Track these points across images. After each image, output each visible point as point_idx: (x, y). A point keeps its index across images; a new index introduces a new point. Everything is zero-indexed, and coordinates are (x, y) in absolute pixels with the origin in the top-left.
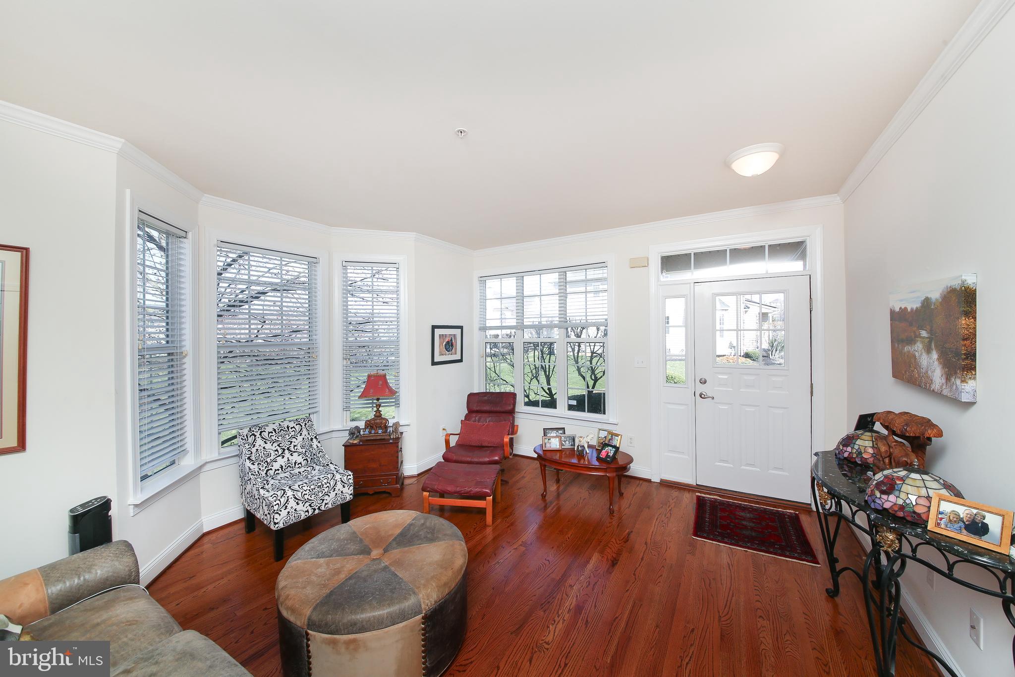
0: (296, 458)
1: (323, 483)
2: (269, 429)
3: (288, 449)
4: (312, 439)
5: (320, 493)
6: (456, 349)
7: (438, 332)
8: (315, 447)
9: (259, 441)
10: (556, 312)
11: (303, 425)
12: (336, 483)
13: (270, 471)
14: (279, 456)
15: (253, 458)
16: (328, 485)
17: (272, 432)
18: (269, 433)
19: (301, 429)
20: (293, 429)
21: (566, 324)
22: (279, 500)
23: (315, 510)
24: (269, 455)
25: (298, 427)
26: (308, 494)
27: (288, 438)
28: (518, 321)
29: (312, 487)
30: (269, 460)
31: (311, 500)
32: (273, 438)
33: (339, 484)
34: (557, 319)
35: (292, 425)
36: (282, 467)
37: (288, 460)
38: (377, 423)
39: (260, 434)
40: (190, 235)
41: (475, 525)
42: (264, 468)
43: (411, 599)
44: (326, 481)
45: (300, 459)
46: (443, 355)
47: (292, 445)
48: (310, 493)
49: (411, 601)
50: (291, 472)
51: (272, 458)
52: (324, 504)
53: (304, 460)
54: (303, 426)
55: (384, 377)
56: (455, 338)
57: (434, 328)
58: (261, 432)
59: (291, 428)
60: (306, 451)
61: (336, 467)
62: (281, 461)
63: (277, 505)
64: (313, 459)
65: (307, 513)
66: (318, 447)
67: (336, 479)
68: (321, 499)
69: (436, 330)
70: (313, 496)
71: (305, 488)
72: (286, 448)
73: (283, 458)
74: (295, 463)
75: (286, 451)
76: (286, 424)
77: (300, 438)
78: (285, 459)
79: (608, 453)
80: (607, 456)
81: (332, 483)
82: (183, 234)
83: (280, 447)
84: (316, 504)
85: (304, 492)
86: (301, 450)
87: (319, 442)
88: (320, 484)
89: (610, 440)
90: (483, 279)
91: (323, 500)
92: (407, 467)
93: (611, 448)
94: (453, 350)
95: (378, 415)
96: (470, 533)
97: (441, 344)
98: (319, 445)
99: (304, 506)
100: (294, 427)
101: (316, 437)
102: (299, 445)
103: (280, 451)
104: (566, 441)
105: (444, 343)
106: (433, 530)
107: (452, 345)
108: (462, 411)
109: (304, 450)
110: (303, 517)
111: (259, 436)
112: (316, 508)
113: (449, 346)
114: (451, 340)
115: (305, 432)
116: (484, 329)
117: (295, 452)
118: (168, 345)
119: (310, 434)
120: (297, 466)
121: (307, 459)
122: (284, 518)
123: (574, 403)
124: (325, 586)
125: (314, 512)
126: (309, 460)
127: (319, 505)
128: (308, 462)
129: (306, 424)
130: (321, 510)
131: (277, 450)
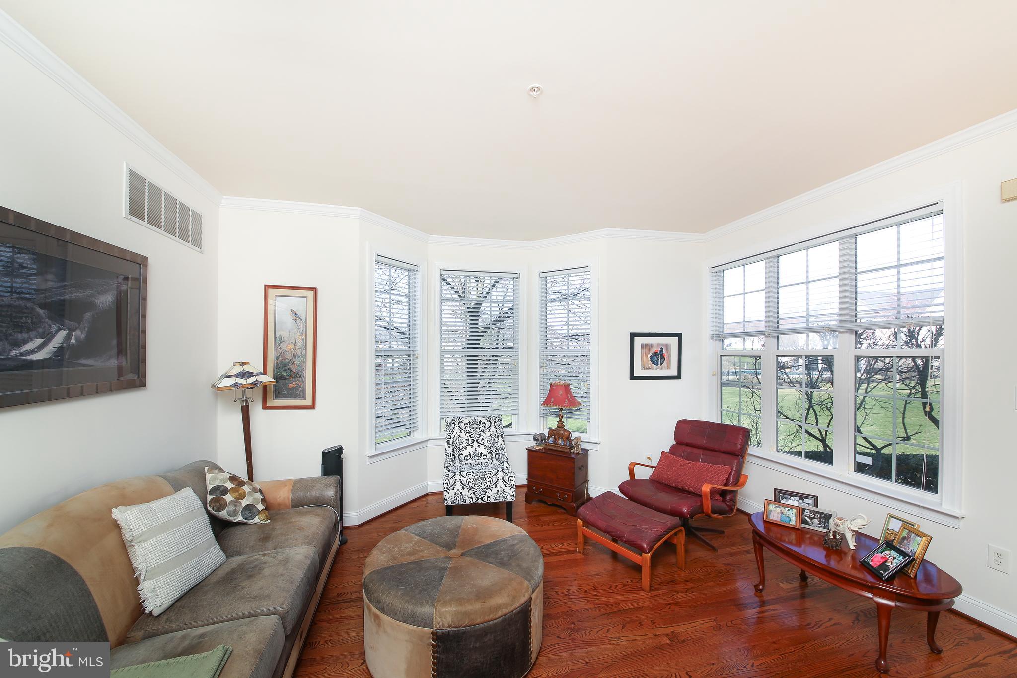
0: (481, 449)
1: (486, 477)
2: (466, 421)
3: (477, 440)
4: (498, 436)
5: (483, 485)
6: (669, 363)
7: (638, 341)
8: (499, 444)
9: (457, 430)
10: (835, 308)
11: (493, 422)
12: (498, 480)
13: (461, 456)
14: (469, 445)
15: (451, 442)
16: (490, 479)
17: (467, 424)
18: (465, 424)
19: (490, 426)
20: (484, 424)
21: (855, 324)
22: (449, 480)
23: (478, 499)
24: (462, 443)
25: (488, 424)
26: (472, 482)
27: (478, 431)
28: (768, 324)
29: (476, 477)
30: (461, 446)
31: (474, 489)
32: (467, 429)
33: (501, 481)
34: (836, 317)
35: (484, 420)
36: (470, 455)
37: (476, 450)
38: (560, 433)
39: (459, 424)
40: (420, 268)
41: (630, 581)
42: (457, 452)
43: (425, 607)
44: (488, 475)
45: (485, 452)
46: (647, 368)
47: (481, 438)
48: (474, 482)
49: (425, 610)
50: (477, 461)
51: (464, 445)
52: (486, 496)
53: (489, 453)
54: (493, 424)
55: (567, 388)
56: (667, 349)
57: (633, 335)
58: (459, 422)
59: (483, 423)
60: (491, 446)
61: (508, 466)
62: (470, 450)
63: (447, 484)
64: (497, 453)
65: (471, 500)
66: (501, 444)
67: (498, 476)
68: (484, 491)
69: (636, 338)
70: (476, 486)
71: (470, 477)
72: (475, 440)
73: (472, 447)
74: (481, 454)
75: (475, 442)
76: (479, 419)
77: (488, 434)
78: (473, 449)
79: (886, 561)
80: (884, 566)
81: (494, 479)
82: (415, 268)
83: (471, 437)
84: (480, 493)
85: (469, 480)
86: (487, 444)
87: (503, 440)
88: (483, 477)
89: (904, 539)
90: (718, 271)
91: (486, 492)
92: (592, 488)
93: (896, 554)
94: (665, 364)
95: (561, 425)
96: (616, 587)
97: (644, 355)
98: (503, 443)
99: (468, 492)
100: (485, 423)
101: (501, 435)
102: (486, 439)
103: (471, 441)
104: (814, 518)
105: (650, 355)
106: (515, 555)
107: (663, 357)
108: (668, 441)
109: (490, 445)
110: (468, 501)
111: (457, 425)
112: (480, 497)
113: (658, 357)
114: (662, 350)
115: (493, 429)
116: (719, 337)
117: (482, 444)
118: (409, 349)
119: (498, 432)
120: (482, 457)
121: (491, 453)
122: (452, 497)
123: (868, 461)
124: (395, 558)
125: (477, 500)
126: (494, 455)
127: (482, 496)
128: (492, 456)
129: (495, 422)
130: (484, 501)
131: (468, 440)
